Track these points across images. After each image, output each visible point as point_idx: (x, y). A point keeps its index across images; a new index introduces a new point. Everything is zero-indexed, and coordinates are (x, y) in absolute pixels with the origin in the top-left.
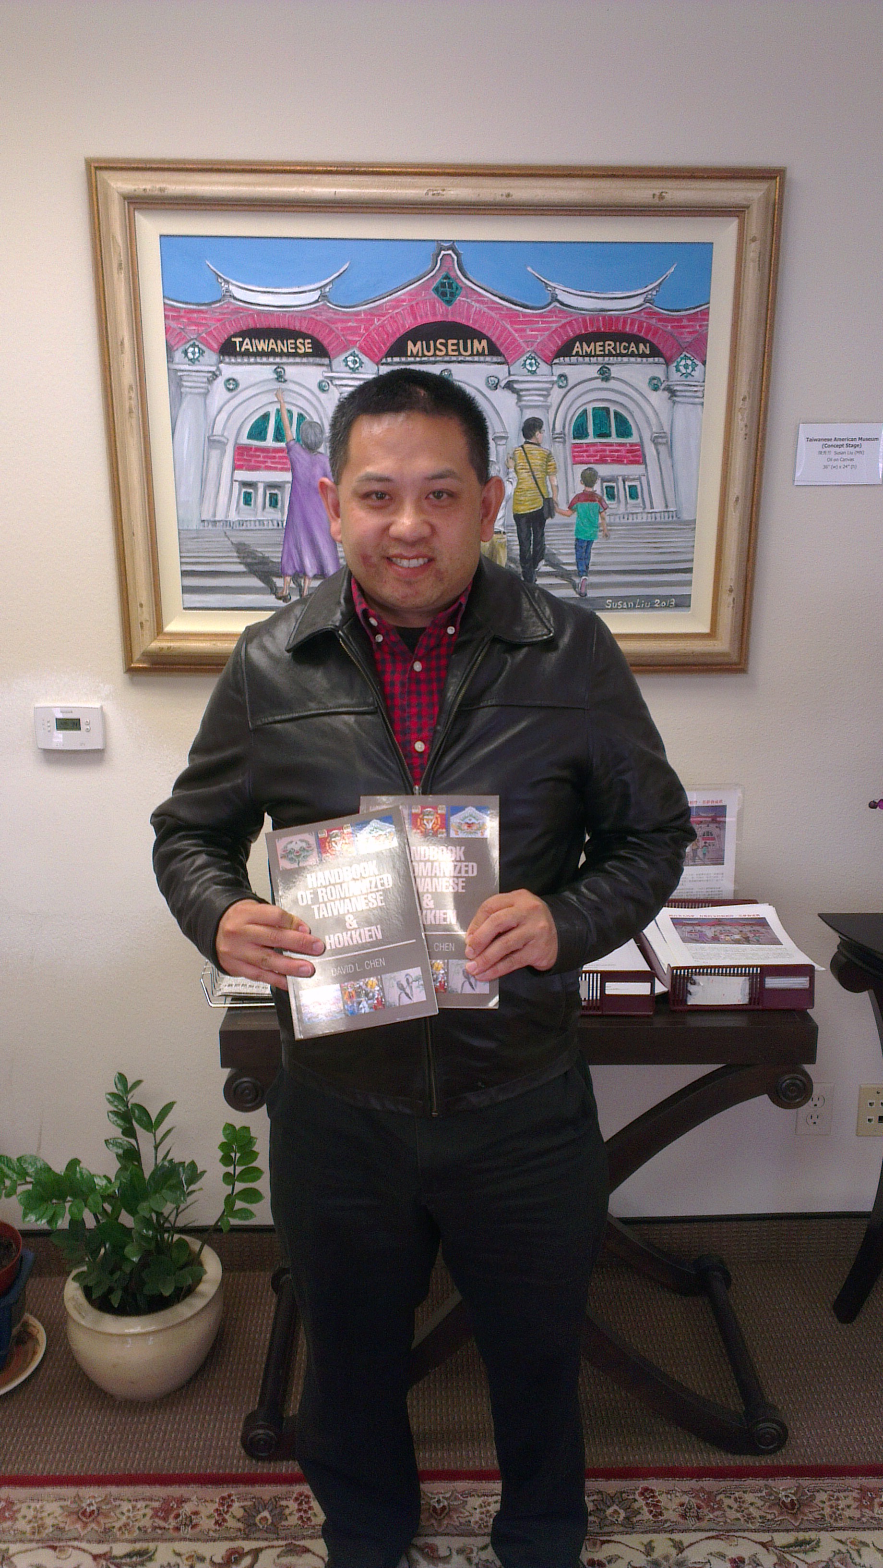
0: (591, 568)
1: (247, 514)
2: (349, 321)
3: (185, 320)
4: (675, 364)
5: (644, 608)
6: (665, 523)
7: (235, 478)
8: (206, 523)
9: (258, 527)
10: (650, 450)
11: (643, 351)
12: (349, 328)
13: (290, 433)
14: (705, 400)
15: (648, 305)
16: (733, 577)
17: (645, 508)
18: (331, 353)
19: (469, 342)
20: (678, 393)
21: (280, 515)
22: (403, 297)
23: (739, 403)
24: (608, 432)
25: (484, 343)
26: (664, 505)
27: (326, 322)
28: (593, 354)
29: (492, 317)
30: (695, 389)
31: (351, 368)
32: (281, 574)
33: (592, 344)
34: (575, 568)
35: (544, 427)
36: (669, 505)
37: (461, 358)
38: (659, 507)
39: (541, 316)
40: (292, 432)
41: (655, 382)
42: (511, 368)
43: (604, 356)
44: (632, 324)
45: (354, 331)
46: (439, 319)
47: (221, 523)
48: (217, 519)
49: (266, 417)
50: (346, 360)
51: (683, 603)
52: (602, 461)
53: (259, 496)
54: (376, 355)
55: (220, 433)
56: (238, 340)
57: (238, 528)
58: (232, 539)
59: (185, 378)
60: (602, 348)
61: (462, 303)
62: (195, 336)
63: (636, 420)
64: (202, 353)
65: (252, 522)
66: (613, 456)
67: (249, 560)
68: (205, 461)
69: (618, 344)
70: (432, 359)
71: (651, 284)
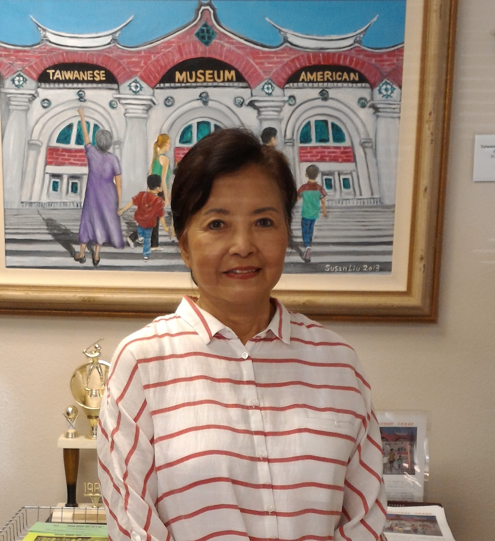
0: (314, 240)
1: (55, 197)
2: (132, 57)
3: (14, 57)
4: (378, 88)
5: (355, 271)
6: (371, 207)
7: (47, 171)
8: (24, 204)
9: (63, 207)
10: (359, 152)
11: (353, 78)
12: (133, 62)
13: (87, 138)
14: (401, 115)
15: (357, 45)
16: (424, 248)
17: (355, 195)
18: (119, 80)
19: (222, 72)
20: (381, 110)
21: (79, 198)
22: (173, 40)
23: (426, 117)
24: (327, 138)
25: (233, 73)
26: (370, 193)
27: (116, 58)
28: (315, 80)
29: (239, 54)
30: (394, 106)
31: (133, 92)
32: (79, 242)
33: (315, 74)
34: (301, 240)
35: (278, 134)
36: (374, 193)
37: (215, 84)
38: (366, 194)
39: (276, 53)
40: (89, 138)
41: (363, 101)
42: (254, 91)
43: (324, 82)
44: (345, 57)
45: (136, 64)
46: (199, 55)
47: (36, 204)
48: (33, 201)
49: (70, 127)
50: (130, 86)
51: (386, 267)
52: (322, 160)
53: (64, 184)
54: (152, 82)
55: (36, 139)
56: (51, 72)
57: (48, 208)
58: (43, 216)
59: (12, 99)
60: (322, 76)
61: (217, 44)
62: (20, 69)
63: (348, 129)
64: (25, 80)
65: (59, 204)
66: (331, 156)
67: (56, 232)
68: (25, 159)
69: (334, 73)
70: (194, 84)
71: (360, 29)
